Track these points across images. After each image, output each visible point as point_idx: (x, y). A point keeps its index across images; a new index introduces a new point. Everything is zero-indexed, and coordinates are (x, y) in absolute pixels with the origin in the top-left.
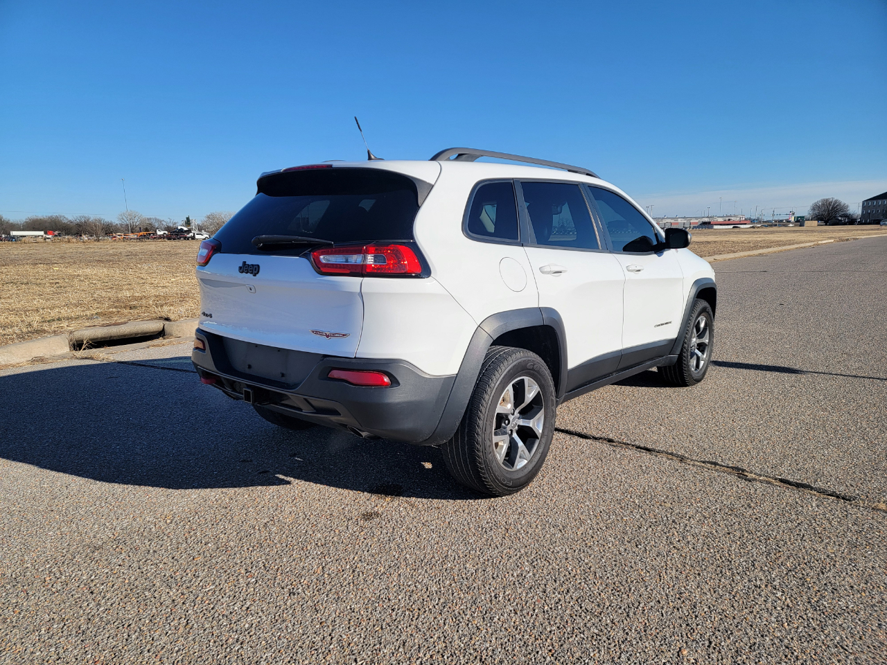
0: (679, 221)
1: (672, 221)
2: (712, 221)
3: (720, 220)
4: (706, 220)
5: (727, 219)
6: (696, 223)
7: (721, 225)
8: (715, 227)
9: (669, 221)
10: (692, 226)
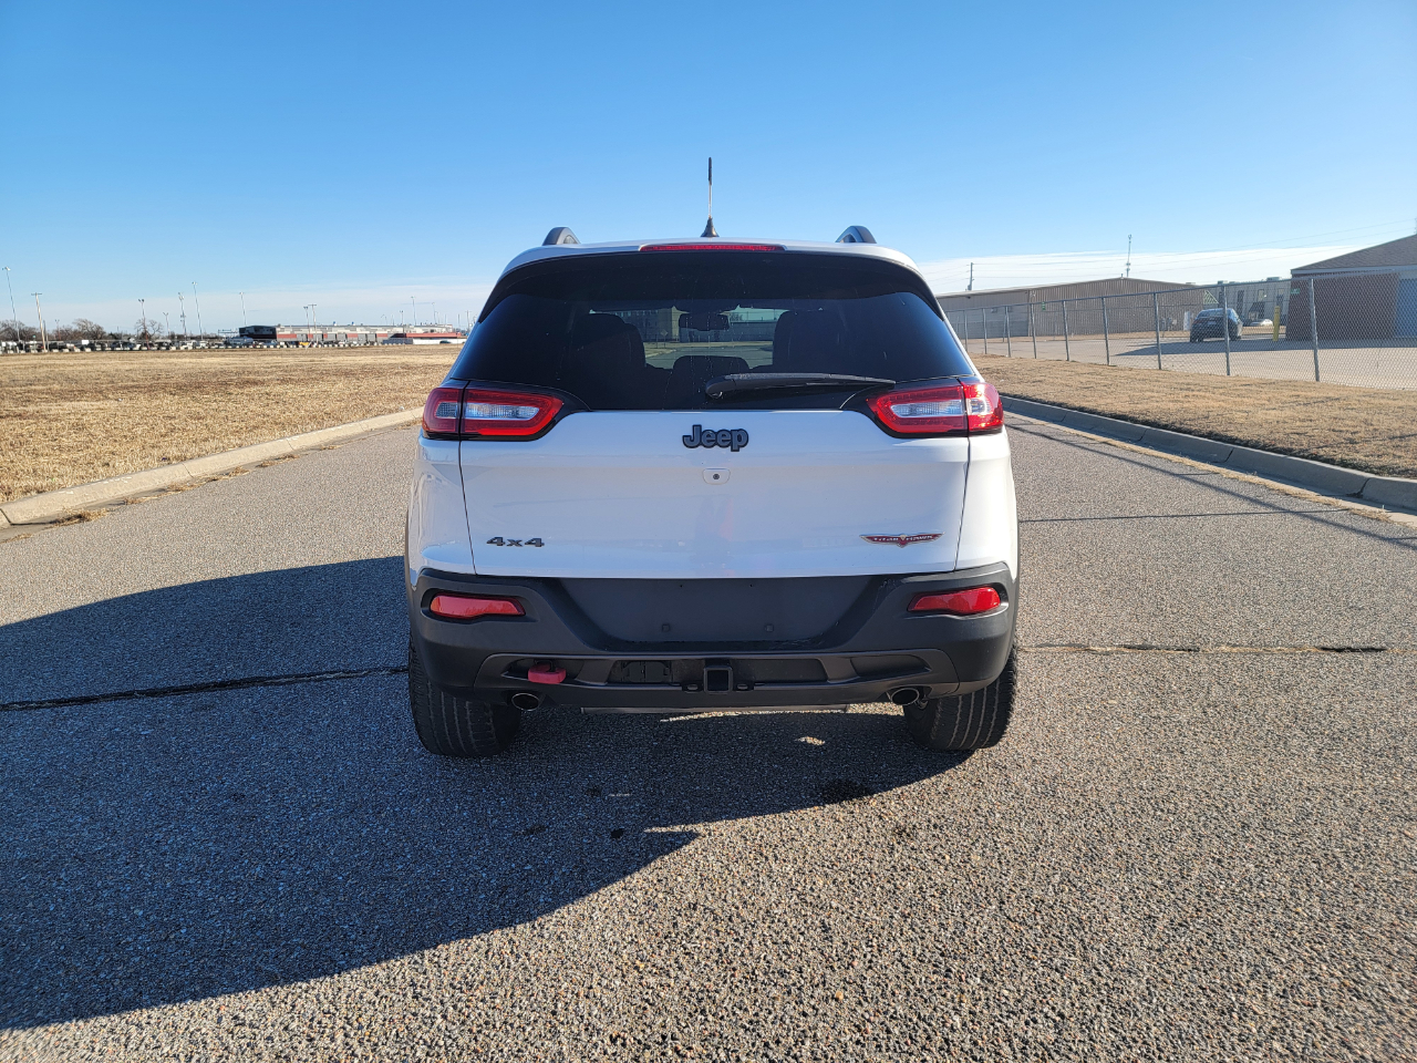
0: (359, 331)
1: (348, 331)
2: (407, 331)
3: (420, 331)
4: (400, 331)
5: (429, 329)
6: (386, 335)
7: (422, 338)
8: (416, 342)
9: (342, 330)
10: (380, 339)
